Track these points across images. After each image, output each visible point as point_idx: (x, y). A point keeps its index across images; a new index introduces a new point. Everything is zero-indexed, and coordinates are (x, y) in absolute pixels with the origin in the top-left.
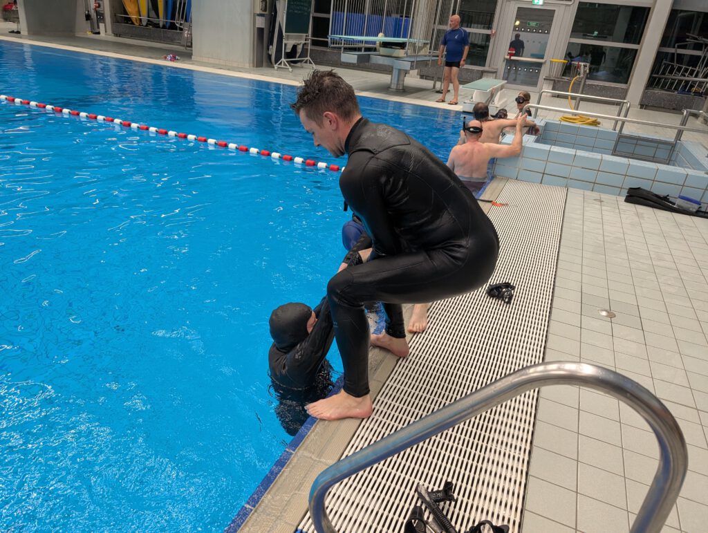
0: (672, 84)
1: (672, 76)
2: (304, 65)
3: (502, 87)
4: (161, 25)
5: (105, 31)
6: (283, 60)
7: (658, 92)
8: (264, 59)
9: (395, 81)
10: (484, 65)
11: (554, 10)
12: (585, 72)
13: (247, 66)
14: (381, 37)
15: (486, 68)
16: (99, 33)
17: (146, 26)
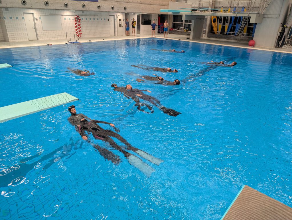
4: (225, 34)
5: (205, 36)
6: (286, 45)
8: (277, 46)
13: (273, 48)
17: (220, 34)
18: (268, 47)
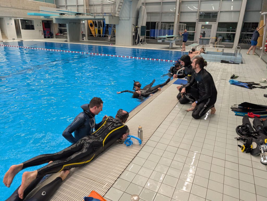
0: (246, 42)
1: (246, 40)
2: (144, 44)
3: (198, 46)
4: (102, 36)
5: (86, 39)
6: (140, 43)
7: (242, 44)
8: (135, 43)
9: (170, 46)
10: (193, 41)
11: (212, 25)
12: (219, 40)
13: (130, 45)
14: (167, 36)
15: (194, 41)
16: (84, 40)
17: (97, 37)
18: (127, 45)
